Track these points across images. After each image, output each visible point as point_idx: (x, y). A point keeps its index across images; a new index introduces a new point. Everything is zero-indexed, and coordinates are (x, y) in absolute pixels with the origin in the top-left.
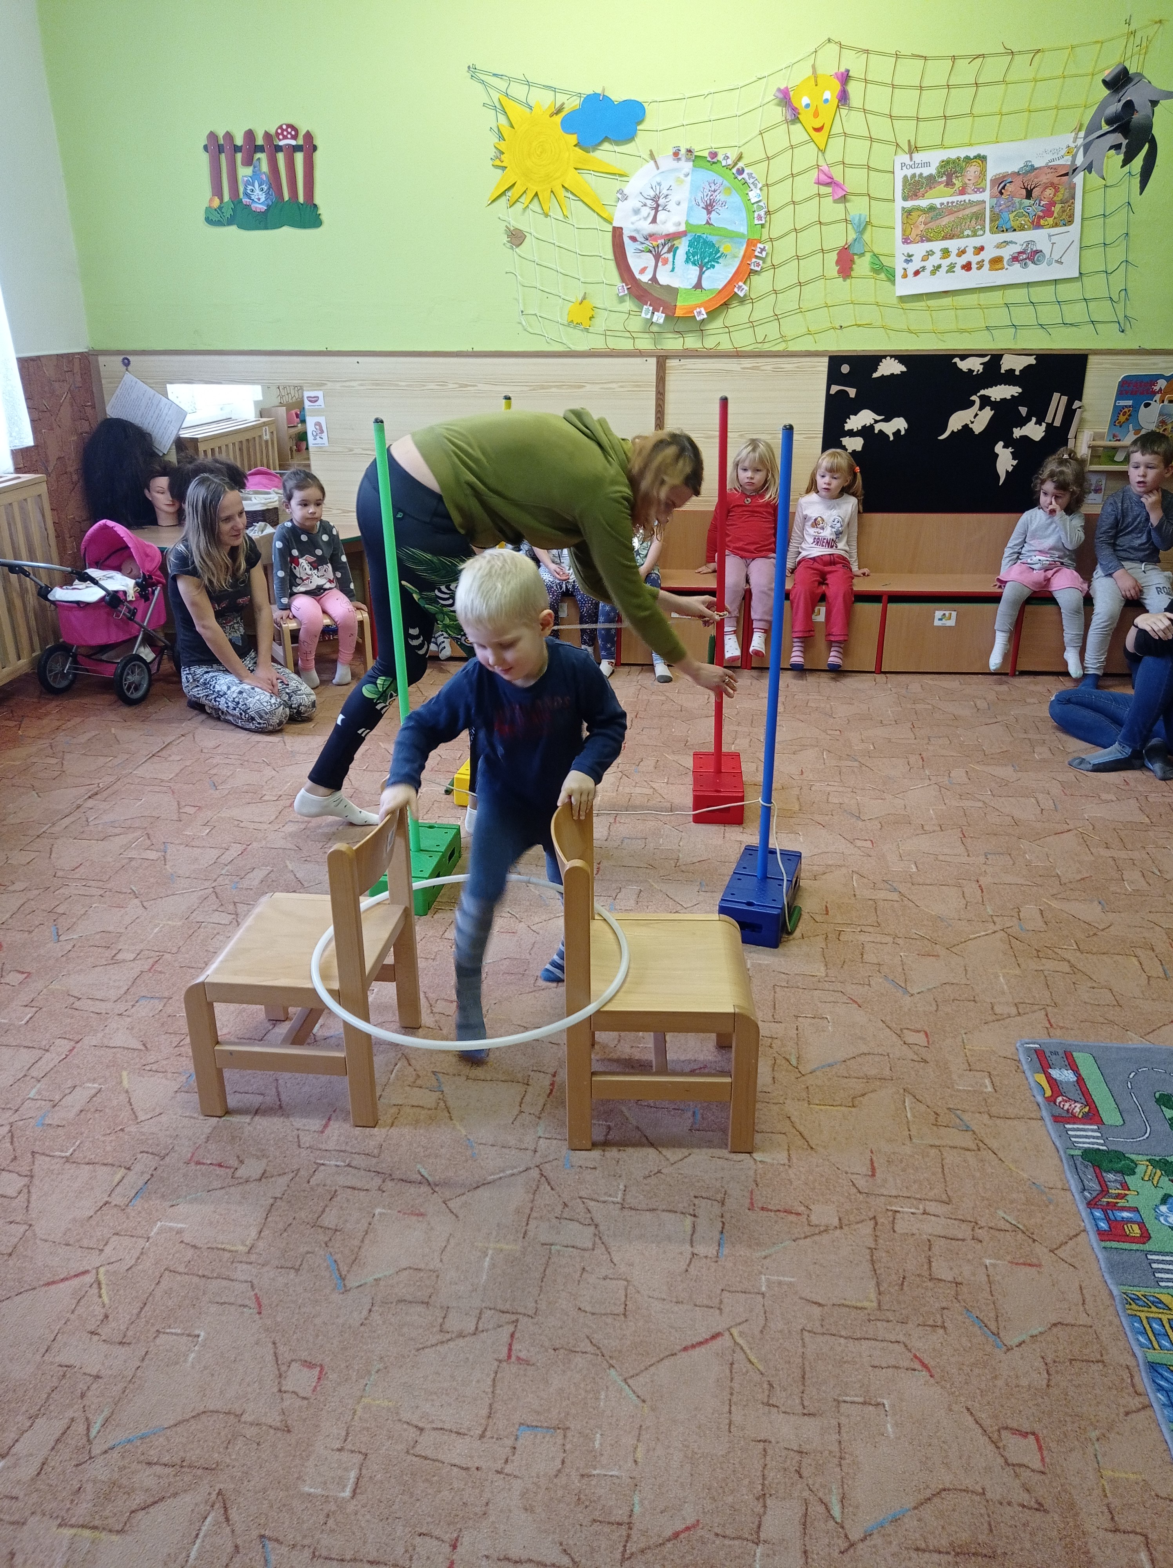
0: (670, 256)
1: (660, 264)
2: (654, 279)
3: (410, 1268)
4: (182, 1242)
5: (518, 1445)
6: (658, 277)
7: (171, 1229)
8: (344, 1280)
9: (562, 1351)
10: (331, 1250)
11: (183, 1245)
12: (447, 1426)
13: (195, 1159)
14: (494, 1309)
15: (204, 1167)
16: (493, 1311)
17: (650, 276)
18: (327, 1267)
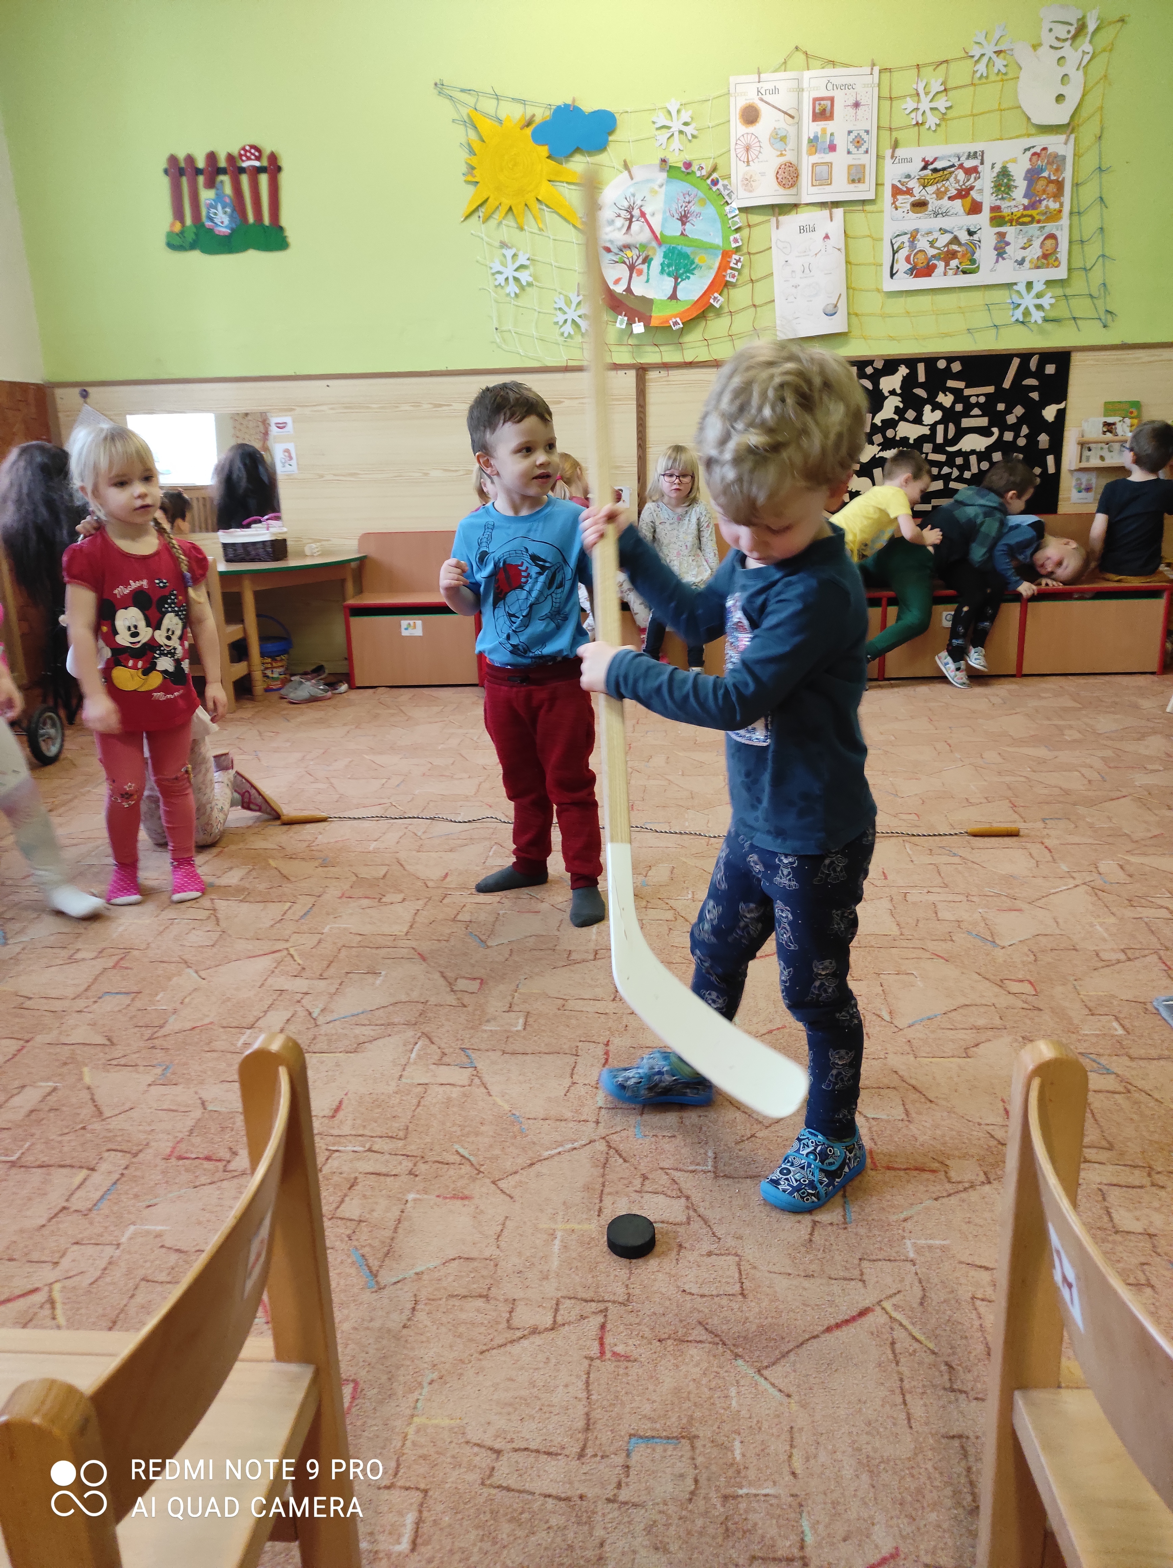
0: (645, 267)
1: (634, 275)
2: (628, 290)
3: (460, 1258)
4: (162, 1246)
5: (632, 1462)
6: (633, 288)
7: (148, 1232)
8: (376, 1276)
9: (670, 1342)
10: (355, 1243)
11: (164, 1250)
12: (533, 1446)
13: (176, 1154)
14: (574, 1298)
15: (187, 1162)
16: (573, 1301)
17: (625, 287)
18: (353, 1263)
